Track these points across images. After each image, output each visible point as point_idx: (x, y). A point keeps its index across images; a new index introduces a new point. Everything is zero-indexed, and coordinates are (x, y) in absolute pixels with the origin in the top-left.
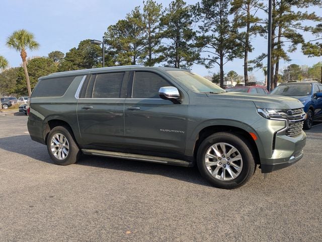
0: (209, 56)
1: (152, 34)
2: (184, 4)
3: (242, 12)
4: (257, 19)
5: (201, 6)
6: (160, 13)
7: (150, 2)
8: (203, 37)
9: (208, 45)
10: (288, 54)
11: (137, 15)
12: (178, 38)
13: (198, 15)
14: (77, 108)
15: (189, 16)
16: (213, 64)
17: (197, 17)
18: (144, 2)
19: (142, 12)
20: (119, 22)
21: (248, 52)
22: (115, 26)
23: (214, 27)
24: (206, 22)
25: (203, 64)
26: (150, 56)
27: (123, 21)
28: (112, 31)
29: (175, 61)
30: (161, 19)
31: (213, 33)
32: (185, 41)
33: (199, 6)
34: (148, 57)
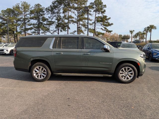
0: (53, 29)
1: (26, 17)
2: (41, 6)
3: (66, 14)
4: (73, 18)
5: (50, 8)
6: (30, 8)
7: (24, 2)
8: (51, 21)
9: (53, 25)
10: (84, 32)
11: (18, 7)
12: (39, 20)
13: (48, 12)
14: (53, 54)
15: (44, 12)
16: (54, 33)
17: (48, 13)
18: (21, 2)
19: (20, 6)
20: (8, 9)
21: (69, 29)
22: (5, 11)
23: (55, 18)
24: (51, 15)
25: (50, 32)
26: (25, 27)
27: (10, 9)
28: (4, 13)
29: (38, 30)
30: (31, 11)
31: (55, 20)
32: (42, 22)
33: (49, 8)
34: (24, 27)
